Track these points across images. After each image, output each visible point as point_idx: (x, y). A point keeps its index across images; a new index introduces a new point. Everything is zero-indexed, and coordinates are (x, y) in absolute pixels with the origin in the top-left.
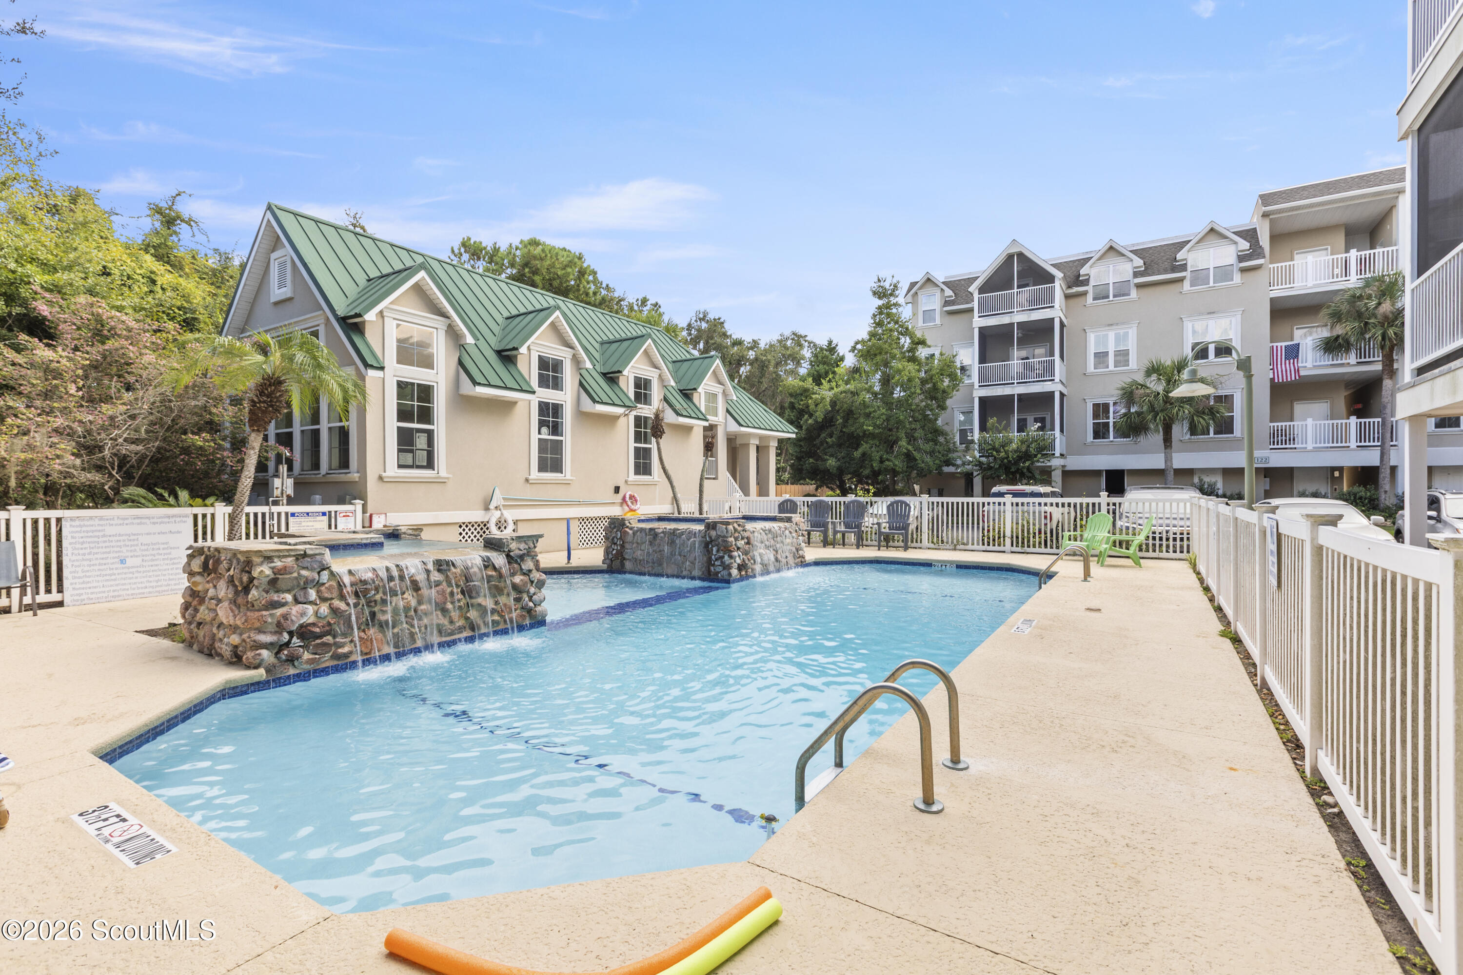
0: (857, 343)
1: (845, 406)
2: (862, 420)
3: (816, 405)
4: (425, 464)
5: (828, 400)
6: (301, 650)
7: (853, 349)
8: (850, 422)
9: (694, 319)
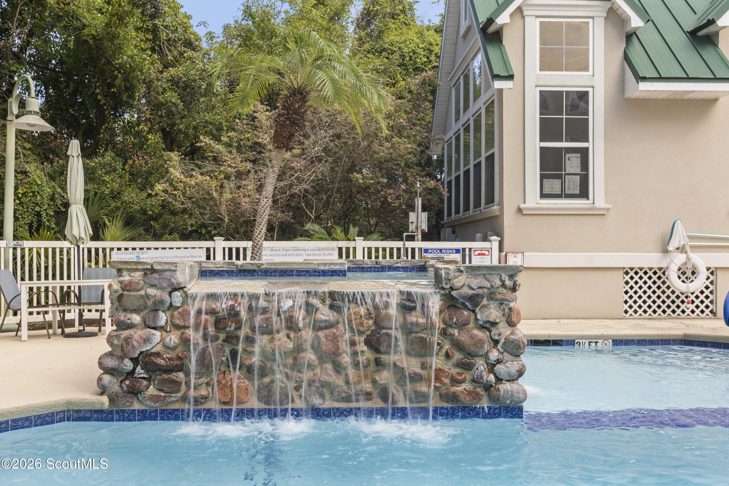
4: (577, 192)
6: (145, 383)
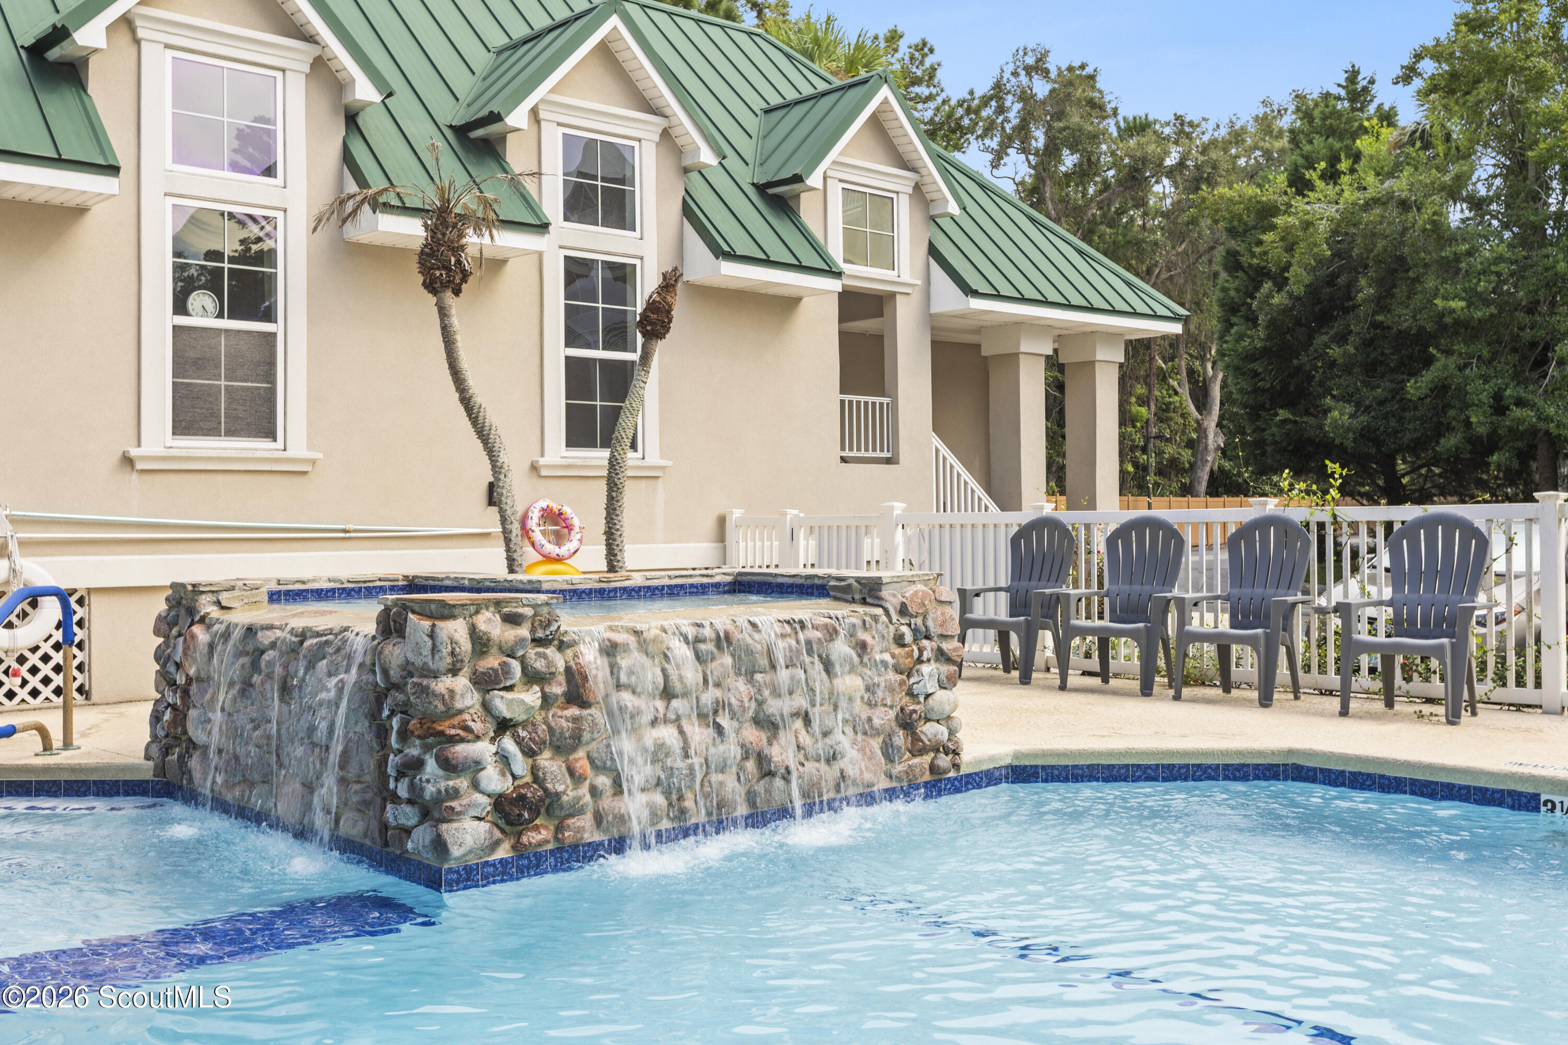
0: (1418, 57)
1: (1381, 244)
2: (1430, 283)
3: (1290, 249)
5: (1323, 227)
7: (1408, 74)
8: (1400, 292)
9: (1010, 68)
